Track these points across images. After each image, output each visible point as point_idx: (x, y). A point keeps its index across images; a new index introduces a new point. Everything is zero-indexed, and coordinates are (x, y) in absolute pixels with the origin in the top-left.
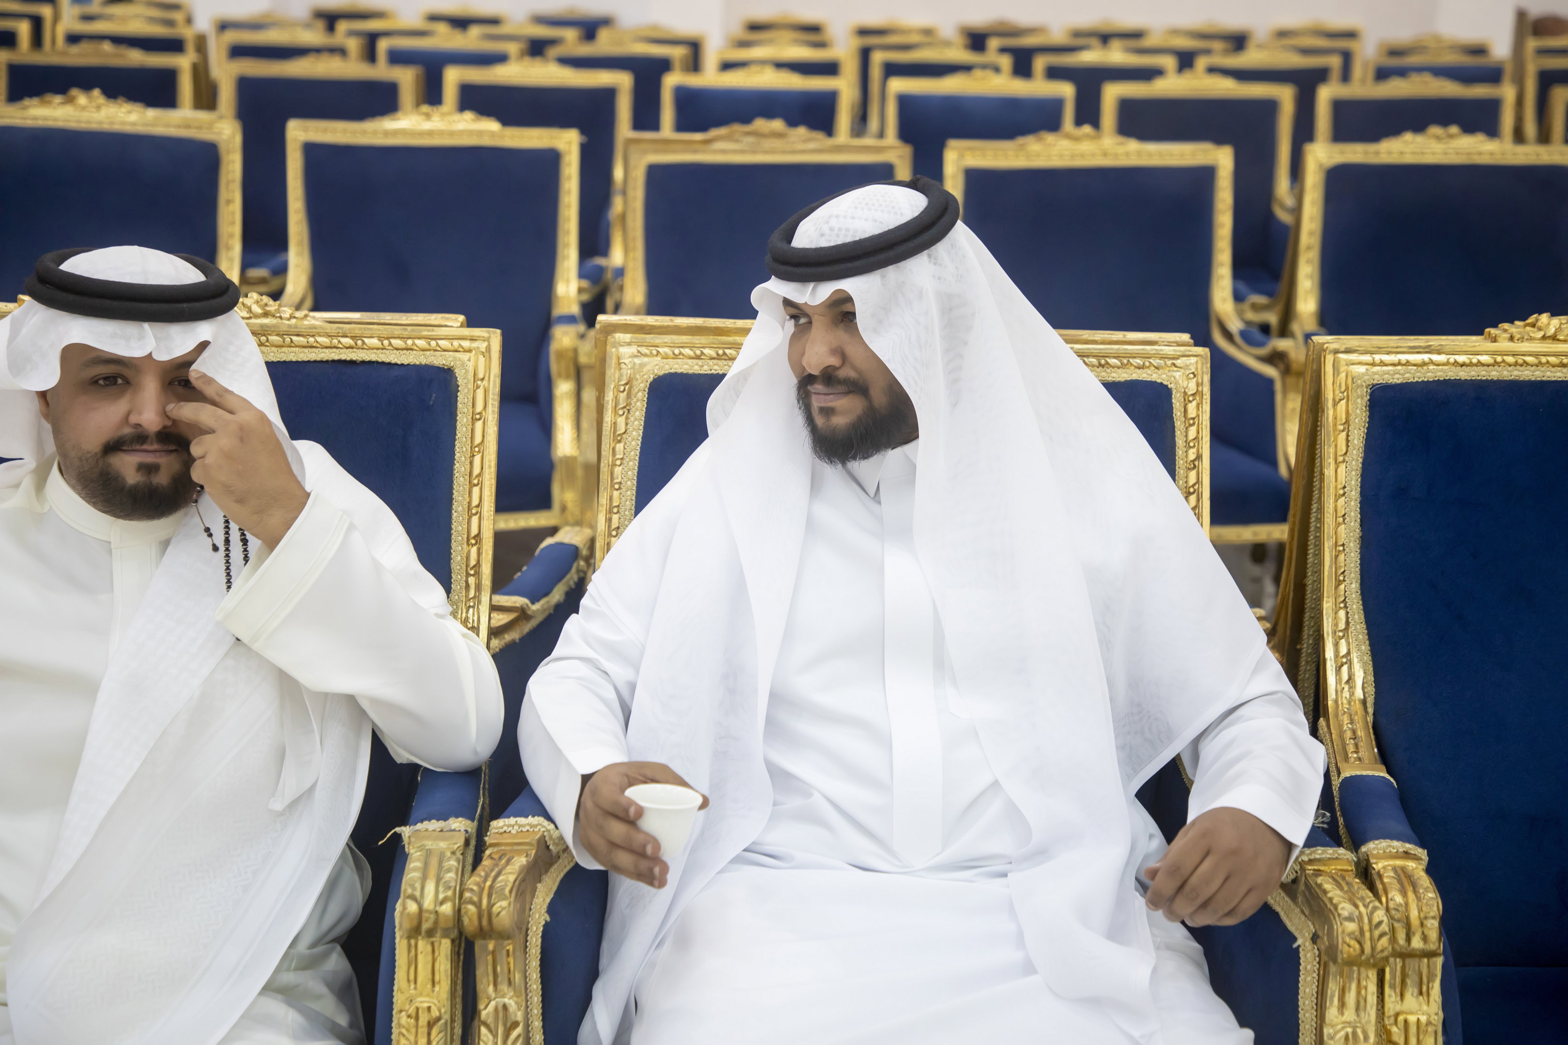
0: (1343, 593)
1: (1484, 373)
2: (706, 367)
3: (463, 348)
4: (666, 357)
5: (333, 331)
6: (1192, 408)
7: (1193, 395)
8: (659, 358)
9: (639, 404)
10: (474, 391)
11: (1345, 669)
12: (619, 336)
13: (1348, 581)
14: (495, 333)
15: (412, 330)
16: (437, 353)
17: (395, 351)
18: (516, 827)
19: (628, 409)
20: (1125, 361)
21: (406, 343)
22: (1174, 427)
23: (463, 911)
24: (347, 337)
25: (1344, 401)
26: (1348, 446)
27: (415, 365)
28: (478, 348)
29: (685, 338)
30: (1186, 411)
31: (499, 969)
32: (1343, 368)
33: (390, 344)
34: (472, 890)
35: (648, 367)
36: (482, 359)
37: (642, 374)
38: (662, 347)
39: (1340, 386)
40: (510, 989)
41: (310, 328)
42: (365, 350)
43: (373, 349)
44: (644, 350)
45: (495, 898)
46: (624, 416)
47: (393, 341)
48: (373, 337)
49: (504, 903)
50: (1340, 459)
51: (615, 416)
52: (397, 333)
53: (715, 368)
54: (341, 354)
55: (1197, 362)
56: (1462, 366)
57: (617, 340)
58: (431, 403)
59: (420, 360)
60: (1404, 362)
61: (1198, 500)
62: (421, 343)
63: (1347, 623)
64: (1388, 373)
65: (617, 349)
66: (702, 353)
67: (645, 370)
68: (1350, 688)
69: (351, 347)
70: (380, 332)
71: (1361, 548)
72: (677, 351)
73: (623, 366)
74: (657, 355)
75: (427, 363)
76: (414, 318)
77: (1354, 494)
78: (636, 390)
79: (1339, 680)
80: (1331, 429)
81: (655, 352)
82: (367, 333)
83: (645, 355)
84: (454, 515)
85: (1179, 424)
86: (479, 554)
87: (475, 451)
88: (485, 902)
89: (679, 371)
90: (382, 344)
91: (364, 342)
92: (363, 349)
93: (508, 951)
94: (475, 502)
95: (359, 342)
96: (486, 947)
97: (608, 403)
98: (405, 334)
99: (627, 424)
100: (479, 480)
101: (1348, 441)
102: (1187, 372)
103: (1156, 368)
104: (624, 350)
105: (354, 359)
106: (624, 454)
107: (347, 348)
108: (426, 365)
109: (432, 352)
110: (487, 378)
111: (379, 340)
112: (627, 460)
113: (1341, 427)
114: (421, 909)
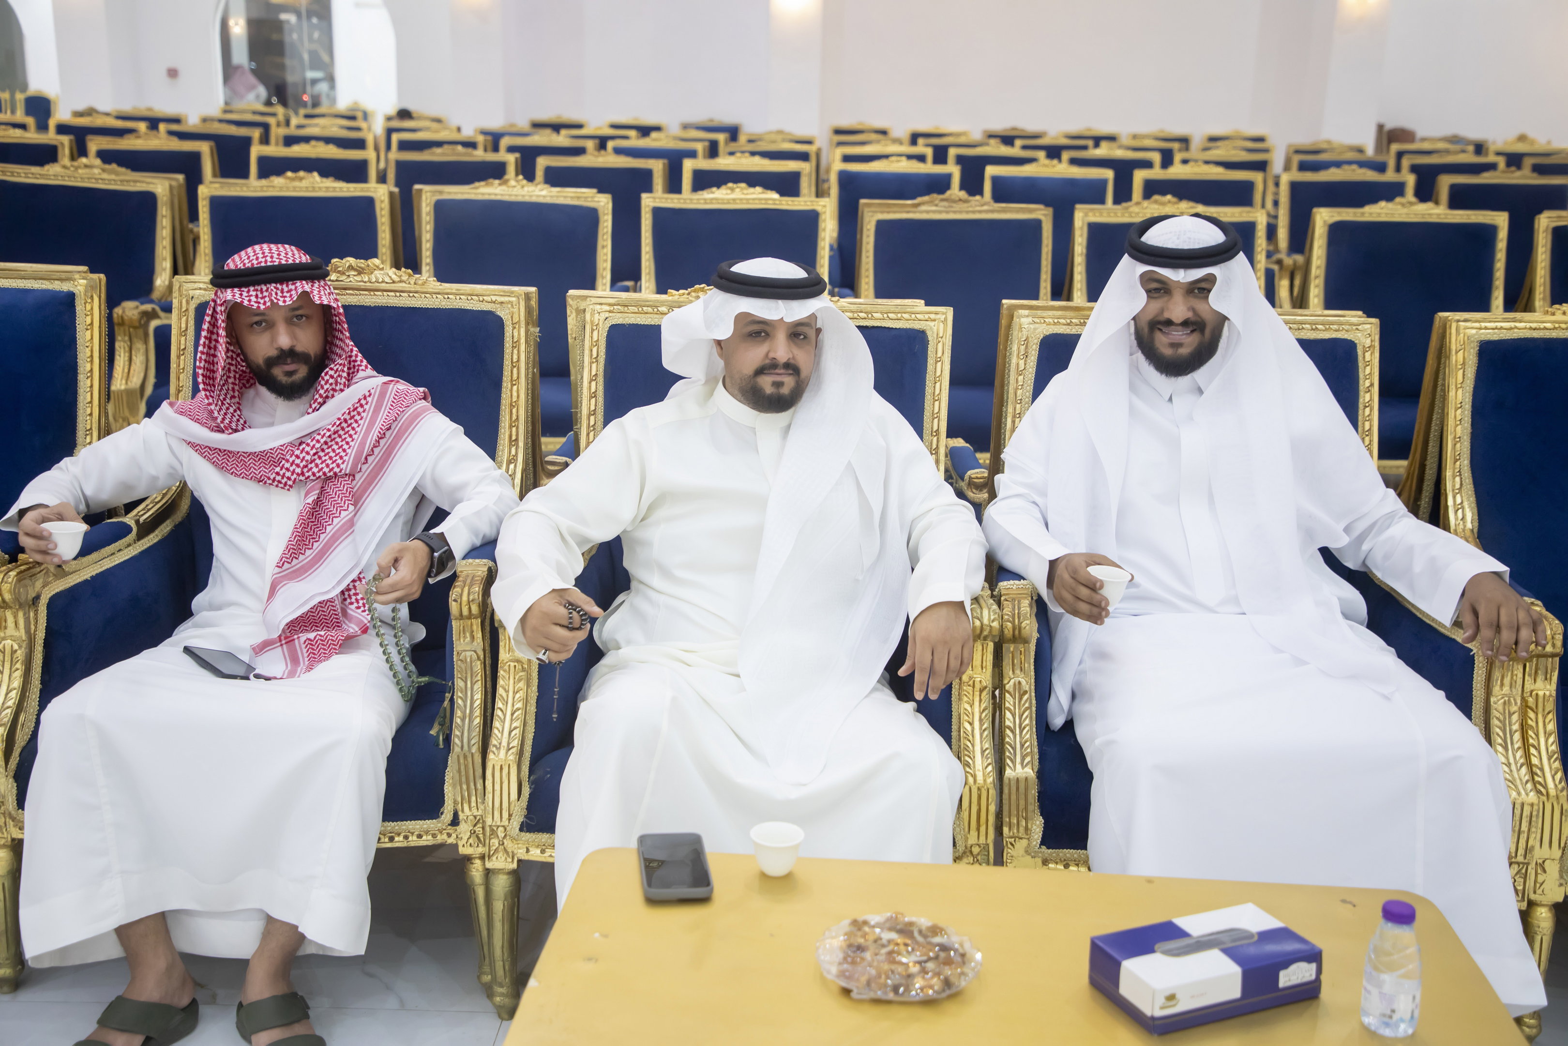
0: (1458, 466)
1: (1547, 334)
2: (1074, 330)
3: (931, 318)
4: (1049, 324)
5: (855, 309)
6: (1368, 355)
7: (1369, 347)
8: (1045, 325)
9: (1033, 352)
10: (937, 344)
11: (1460, 511)
12: (1022, 314)
13: (1462, 460)
14: (950, 309)
15: (901, 308)
16: (915, 322)
17: (892, 321)
18: (1013, 586)
19: (1026, 356)
20: (1327, 327)
21: (897, 316)
22: (1358, 366)
23: (1004, 626)
24: (863, 312)
25: (1462, 351)
26: (1464, 378)
27: (903, 329)
28: (940, 318)
29: (1060, 313)
30: (1364, 357)
31: (1015, 661)
32: (1461, 331)
33: (888, 316)
34: (1009, 615)
35: (1040, 330)
36: (942, 325)
37: (1035, 334)
38: (1047, 318)
39: (1460, 342)
40: (1022, 673)
43: (877, 319)
44: (1036, 320)
45: (1022, 619)
46: (1024, 362)
47: (889, 315)
48: (877, 312)
49: (1028, 622)
50: (1459, 386)
51: (1018, 359)
52: (892, 310)
55: (1371, 328)
56: (1534, 329)
57: (1021, 316)
58: (916, 351)
60: (1499, 327)
61: (1371, 411)
62: (906, 316)
63: (1461, 484)
64: (1489, 334)
65: (1020, 321)
66: (1071, 322)
67: (1037, 331)
68: (1464, 523)
69: (865, 319)
70: (882, 309)
71: (1471, 439)
72: (1056, 321)
73: (1023, 329)
74: (1043, 323)
75: (910, 327)
77: (1468, 407)
78: (1032, 344)
79: (1456, 519)
80: (1454, 367)
81: (1043, 321)
82: (875, 310)
83: (1037, 323)
84: (925, 417)
85: (1361, 364)
86: (938, 444)
87: (937, 380)
88: (1017, 621)
89: (1059, 332)
90: (883, 316)
91: (872, 316)
92: (872, 319)
93: (1021, 652)
94: (936, 410)
95: (870, 316)
96: (1009, 649)
97: (1014, 352)
98: (897, 310)
99: (1025, 364)
100: (938, 398)
101: (1464, 375)
102: (1366, 333)
103: (1346, 331)
104: (1023, 320)
105: (868, 325)
106: (1024, 382)
107: (862, 319)
108: (910, 329)
109: (912, 321)
110: (944, 336)
111: (881, 314)
112: (1026, 385)
113: (1460, 367)
114: (982, 624)
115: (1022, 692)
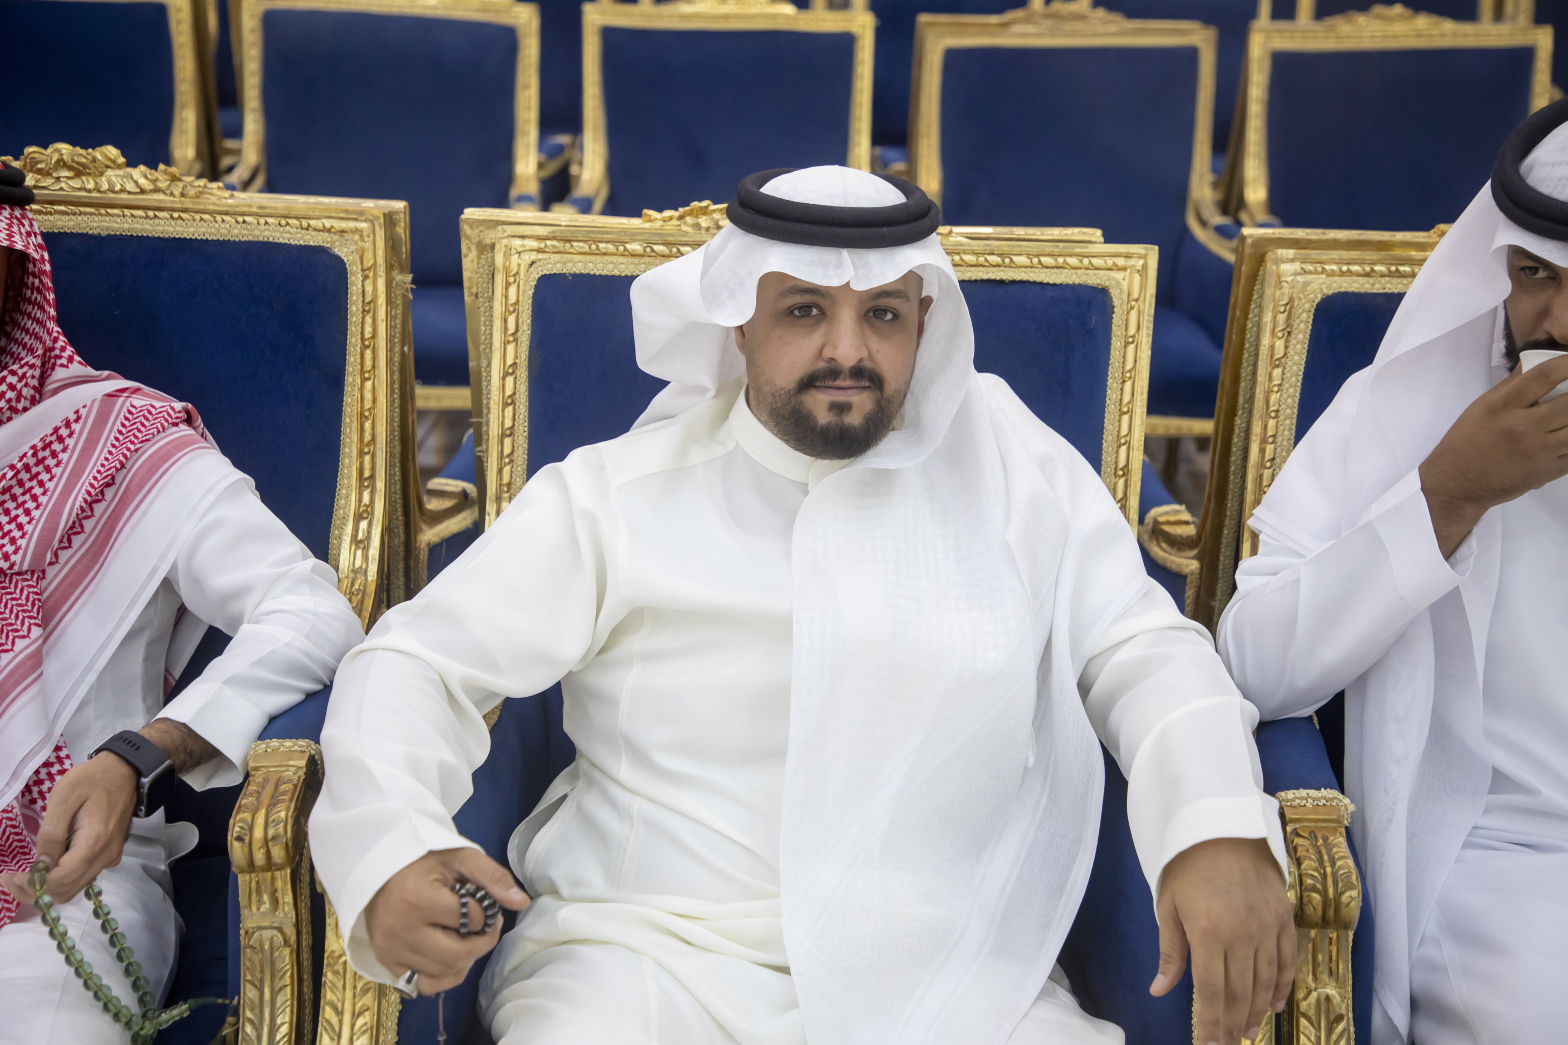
2: (1377, 286)
3: (1116, 265)
4: (1332, 274)
5: (980, 248)
8: (1324, 276)
9: (1302, 326)
10: (1128, 312)
12: (1282, 253)
14: (1153, 249)
15: (1064, 247)
16: (1089, 271)
17: (1045, 270)
18: (1310, 800)
19: (1289, 333)
21: (1056, 261)
24: (993, 254)
27: (1067, 285)
28: (1134, 266)
29: (1354, 254)
31: (1320, 957)
33: (1040, 262)
35: (1315, 286)
36: (1137, 278)
37: (1306, 293)
38: (1328, 264)
40: (1332, 980)
41: (956, 245)
42: (1013, 269)
43: (1021, 267)
44: (1310, 267)
45: (1342, 887)
46: (1283, 339)
47: (1043, 259)
48: (1021, 255)
49: (1354, 893)
51: (1273, 338)
52: (1048, 250)
53: (1391, 286)
54: (988, 273)
57: (1279, 256)
58: (1092, 326)
59: (1073, 279)
62: (1073, 261)
65: (1278, 266)
66: (1373, 270)
67: (1309, 288)
69: (998, 266)
70: (1030, 249)
72: (1345, 268)
73: (1285, 285)
74: (1322, 273)
75: (1081, 282)
76: (1050, 232)
78: (1300, 311)
81: (1320, 269)
82: (1016, 250)
83: (1310, 273)
84: (1105, 444)
86: (1126, 486)
87: (1126, 377)
89: (1351, 290)
90: (1031, 262)
91: (1012, 261)
92: (1010, 267)
93: (1331, 939)
94: (1124, 431)
95: (1007, 260)
96: (1309, 934)
97: (1266, 324)
98: (1057, 251)
99: (1286, 347)
100: (1129, 408)
104: (1284, 267)
105: (1004, 278)
106: (1283, 379)
107: (994, 266)
108: (1080, 285)
109: (1083, 270)
110: (1142, 299)
111: (1028, 258)
112: (1287, 386)
115: (1332, 1018)
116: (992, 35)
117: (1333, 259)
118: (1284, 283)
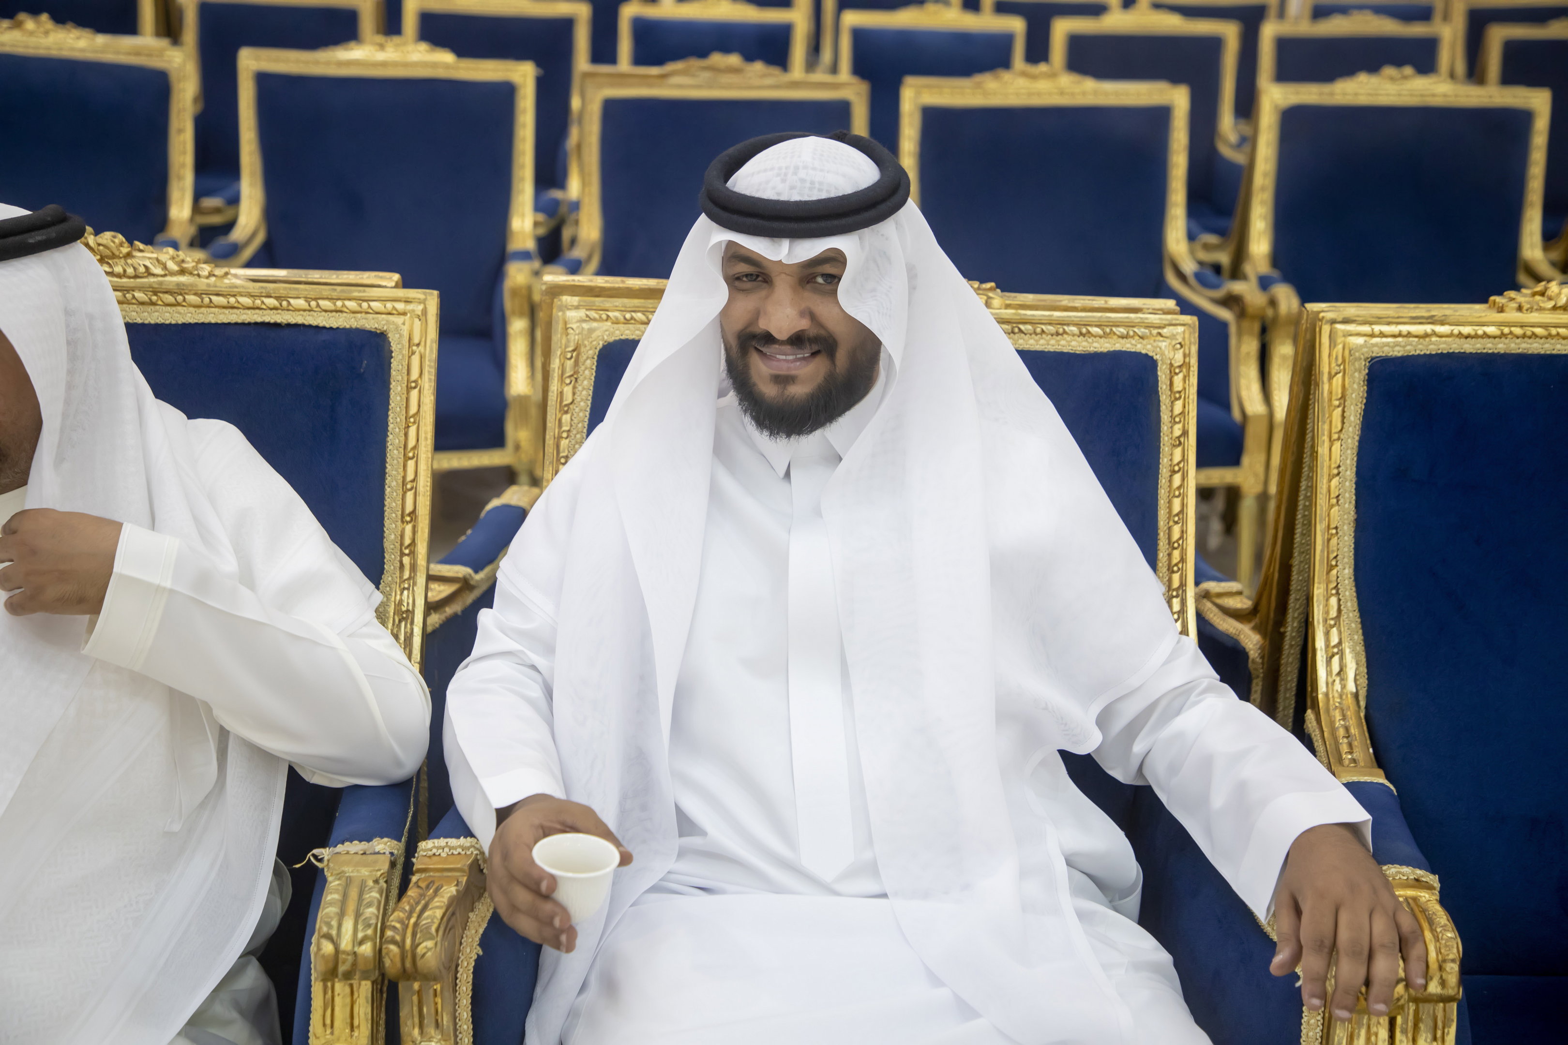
0: (1335, 578)
1: (1490, 345)
3: (396, 310)
4: (616, 322)
5: (256, 291)
6: (1178, 381)
7: (1180, 367)
8: (609, 323)
9: (587, 372)
10: (409, 357)
11: (1336, 659)
12: (566, 300)
13: (1340, 566)
14: (432, 294)
15: (342, 291)
16: (369, 315)
17: (323, 313)
18: (446, 850)
19: (575, 377)
20: (1108, 330)
21: (335, 305)
22: (1159, 401)
23: (384, 952)
24: (270, 297)
25: (1340, 375)
26: (1343, 423)
27: (344, 329)
28: (413, 311)
29: (636, 302)
30: (1171, 384)
31: (425, 1010)
32: (1340, 340)
33: (318, 305)
34: (394, 928)
35: (598, 333)
36: (417, 323)
37: (590, 340)
38: (613, 311)
39: (1337, 358)
40: (437, 1032)
41: (230, 287)
42: (291, 312)
43: (299, 310)
44: (593, 314)
45: (420, 938)
46: (571, 386)
47: (321, 302)
48: (300, 298)
49: (430, 944)
50: (1335, 436)
51: (561, 385)
52: (326, 293)
54: (264, 315)
55: (1184, 332)
56: (1466, 337)
57: (564, 303)
58: (362, 370)
59: (350, 323)
60: (1405, 333)
61: (1183, 479)
62: (352, 305)
63: (1339, 610)
64: (1387, 344)
65: (564, 313)
67: (594, 335)
68: (1342, 680)
69: (276, 309)
70: (306, 293)
71: (1356, 531)
72: (628, 316)
73: (570, 331)
74: (607, 320)
75: (358, 326)
76: (345, 276)
77: (1350, 474)
78: (585, 357)
79: (1329, 673)
80: (1326, 404)
81: (604, 317)
82: (293, 293)
83: (595, 320)
84: (388, 490)
85: (1164, 398)
86: (414, 532)
87: (410, 422)
88: (408, 942)
89: (631, 338)
90: (309, 305)
91: (289, 303)
92: (288, 310)
93: (435, 990)
94: (410, 476)
95: (285, 303)
96: (412, 986)
97: (554, 371)
98: (335, 295)
99: (574, 394)
100: (414, 453)
101: (1343, 417)
102: (1174, 342)
103: (1141, 338)
104: (571, 314)
105: (279, 321)
106: (571, 426)
107: (271, 309)
108: (357, 330)
109: (363, 315)
110: (423, 344)
111: (306, 301)
112: (574, 432)
113: (1337, 403)
114: (337, 950)
116: (650, 86)
117: (616, 306)
118: (570, 329)
